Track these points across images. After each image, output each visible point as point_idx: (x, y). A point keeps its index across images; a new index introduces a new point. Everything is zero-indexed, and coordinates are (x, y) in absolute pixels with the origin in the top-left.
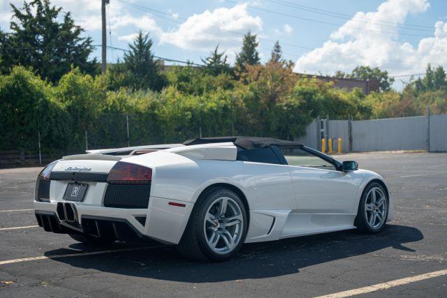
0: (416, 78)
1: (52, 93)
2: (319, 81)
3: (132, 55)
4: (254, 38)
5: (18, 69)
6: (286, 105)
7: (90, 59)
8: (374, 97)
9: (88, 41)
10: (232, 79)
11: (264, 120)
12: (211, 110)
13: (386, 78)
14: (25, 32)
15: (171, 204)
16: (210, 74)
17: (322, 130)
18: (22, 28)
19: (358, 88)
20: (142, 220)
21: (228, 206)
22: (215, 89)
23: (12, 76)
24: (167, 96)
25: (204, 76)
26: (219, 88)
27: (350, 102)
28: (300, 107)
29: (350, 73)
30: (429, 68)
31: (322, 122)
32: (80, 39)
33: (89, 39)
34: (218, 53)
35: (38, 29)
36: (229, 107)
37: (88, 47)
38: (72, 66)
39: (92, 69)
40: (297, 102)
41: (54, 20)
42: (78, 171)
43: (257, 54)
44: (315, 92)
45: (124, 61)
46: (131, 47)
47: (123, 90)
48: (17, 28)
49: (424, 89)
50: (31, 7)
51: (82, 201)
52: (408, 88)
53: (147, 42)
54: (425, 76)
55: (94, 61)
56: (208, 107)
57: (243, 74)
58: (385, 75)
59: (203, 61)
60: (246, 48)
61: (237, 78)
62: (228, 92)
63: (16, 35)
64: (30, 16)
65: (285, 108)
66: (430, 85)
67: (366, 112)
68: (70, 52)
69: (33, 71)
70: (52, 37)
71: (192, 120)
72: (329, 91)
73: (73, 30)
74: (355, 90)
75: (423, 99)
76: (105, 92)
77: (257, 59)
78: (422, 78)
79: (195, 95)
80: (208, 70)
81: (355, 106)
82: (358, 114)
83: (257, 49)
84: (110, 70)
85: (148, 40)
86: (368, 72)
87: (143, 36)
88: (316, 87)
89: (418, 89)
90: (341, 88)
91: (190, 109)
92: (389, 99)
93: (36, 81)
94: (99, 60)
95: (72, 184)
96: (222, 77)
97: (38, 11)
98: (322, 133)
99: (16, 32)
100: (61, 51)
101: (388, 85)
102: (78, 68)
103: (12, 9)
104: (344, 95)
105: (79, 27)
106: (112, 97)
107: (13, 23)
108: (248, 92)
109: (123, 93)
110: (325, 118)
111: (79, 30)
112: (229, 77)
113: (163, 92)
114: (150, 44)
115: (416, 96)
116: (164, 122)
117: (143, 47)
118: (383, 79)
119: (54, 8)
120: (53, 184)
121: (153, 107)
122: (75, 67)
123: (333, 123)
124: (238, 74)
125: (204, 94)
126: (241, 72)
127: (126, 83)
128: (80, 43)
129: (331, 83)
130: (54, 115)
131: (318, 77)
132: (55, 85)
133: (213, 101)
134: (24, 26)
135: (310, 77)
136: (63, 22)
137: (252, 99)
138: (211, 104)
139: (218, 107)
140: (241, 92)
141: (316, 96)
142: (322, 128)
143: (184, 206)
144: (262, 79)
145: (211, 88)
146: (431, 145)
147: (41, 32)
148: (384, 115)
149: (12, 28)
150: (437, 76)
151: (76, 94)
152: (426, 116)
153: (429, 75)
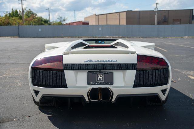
0: (8, 13)
30: (13, 10)
49: (12, 16)
52: (6, 16)
78: (11, 12)
115: (9, 18)
146: (20, 35)
150: (15, 12)
152: (17, 26)
153: (13, 12)
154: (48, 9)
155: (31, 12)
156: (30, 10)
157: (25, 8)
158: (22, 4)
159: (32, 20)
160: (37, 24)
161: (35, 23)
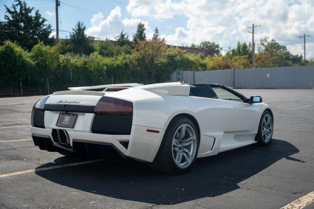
0: (232, 49)
1: (28, 56)
2: (179, 49)
3: (74, 35)
4: (143, 25)
5: (8, 43)
6: (160, 63)
7: (50, 36)
8: (209, 58)
9: (49, 27)
10: (130, 48)
11: (147, 71)
12: (118, 65)
13: (218, 48)
14: (13, 21)
15: (148, 131)
16: (119, 45)
17: (179, 77)
18: (12, 19)
19: (201, 54)
20: (125, 144)
21: (186, 131)
22: (121, 54)
23: (4, 46)
24: (93, 57)
25: (115, 46)
26: (123, 53)
27: (195, 61)
28: (167, 64)
29: (199, 45)
30: (239, 43)
31: (179, 72)
32: (45, 25)
33: (49, 25)
34: (123, 34)
35: (20, 20)
36: (128, 63)
37: (49, 30)
38: (39, 41)
39: (51, 42)
40: (166, 61)
41: (29, 15)
42: (68, 104)
43: (145, 34)
44: (176, 56)
45: (70, 38)
46: (74, 30)
47: (68, 54)
48: (8, 19)
49: (236, 55)
50: (16, 7)
51: (72, 128)
52: (228, 54)
53: (82, 27)
54: (237, 47)
55: (53, 38)
56: (116, 64)
57: (136, 46)
58: (217, 46)
59: (115, 38)
60: (139, 31)
61: (133, 48)
62: (128, 55)
63: (7, 22)
64: (16, 12)
65: (159, 64)
66: (239, 52)
67: (204, 67)
68: (39, 32)
69: (17, 43)
70: (28, 24)
71: (107, 71)
72: (184, 55)
73: (41, 20)
74: (199, 55)
75: (235, 60)
76: (58, 55)
77: (145, 37)
78: (235, 48)
79: (109, 57)
80: (118, 43)
81: (198, 64)
82: (200, 68)
83: (145, 32)
84: (62, 43)
85: (83, 26)
86: (208, 45)
87: (80, 24)
88: (177, 53)
89: (233, 55)
90: (192, 53)
91: (106, 65)
92: (216, 59)
93: (18, 49)
94: (55, 37)
95: (63, 114)
96: (125, 47)
97: (20, 9)
98: (179, 78)
99: (8, 21)
100: (34, 32)
101: (219, 52)
102: (42, 42)
103: (5, 8)
104: (192, 57)
105: (44, 18)
106: (62, 57)
107: (6, 16)
108: (139, 55)
109: (68, 56)
110: (181, 70)
111: (44, 20)
112: (129, 47)
113: (91, 55)
114: (84, 29)
115: (231, 58)
116: (91, 72)
117: (80, 30)
118: (217, 49)
119: (29, 8)
120: (47, 113)
121: (85, 63)
122: (40, 41)
123: (185, 72)
124: (133, 45)
125: (115, 56)
126: (135, 44)
127: (70, 51)
128: (45, 27)
129: (185, 51)
130: (29, 68)
131: (180, 47)
132: (30, 51)
133: (119, 60)
134: (12, 17)
135: (175, 47)
136: (35, 16)
137: (141, 59)
138: (118, 62)
139: (122, 64)
140: (135, 55)
141: (176, 58)
142: (179, 75)
143: (158, 132)
144: (146, 49)
145: (118, 53)
146: (235, 84)
147: (22, 21)
148: (214, 68)
149: (5, 19)
150: (243, 47)
151: (42, 56)
152: (232, 69)
153: (239, 47)
154: (302, 37)
155: (275, 44)
156: (273, 42)
157: (265, 39)
158: (253, 33)
159: (269, 58)
160: (277, 65)
161: (273, 63)
